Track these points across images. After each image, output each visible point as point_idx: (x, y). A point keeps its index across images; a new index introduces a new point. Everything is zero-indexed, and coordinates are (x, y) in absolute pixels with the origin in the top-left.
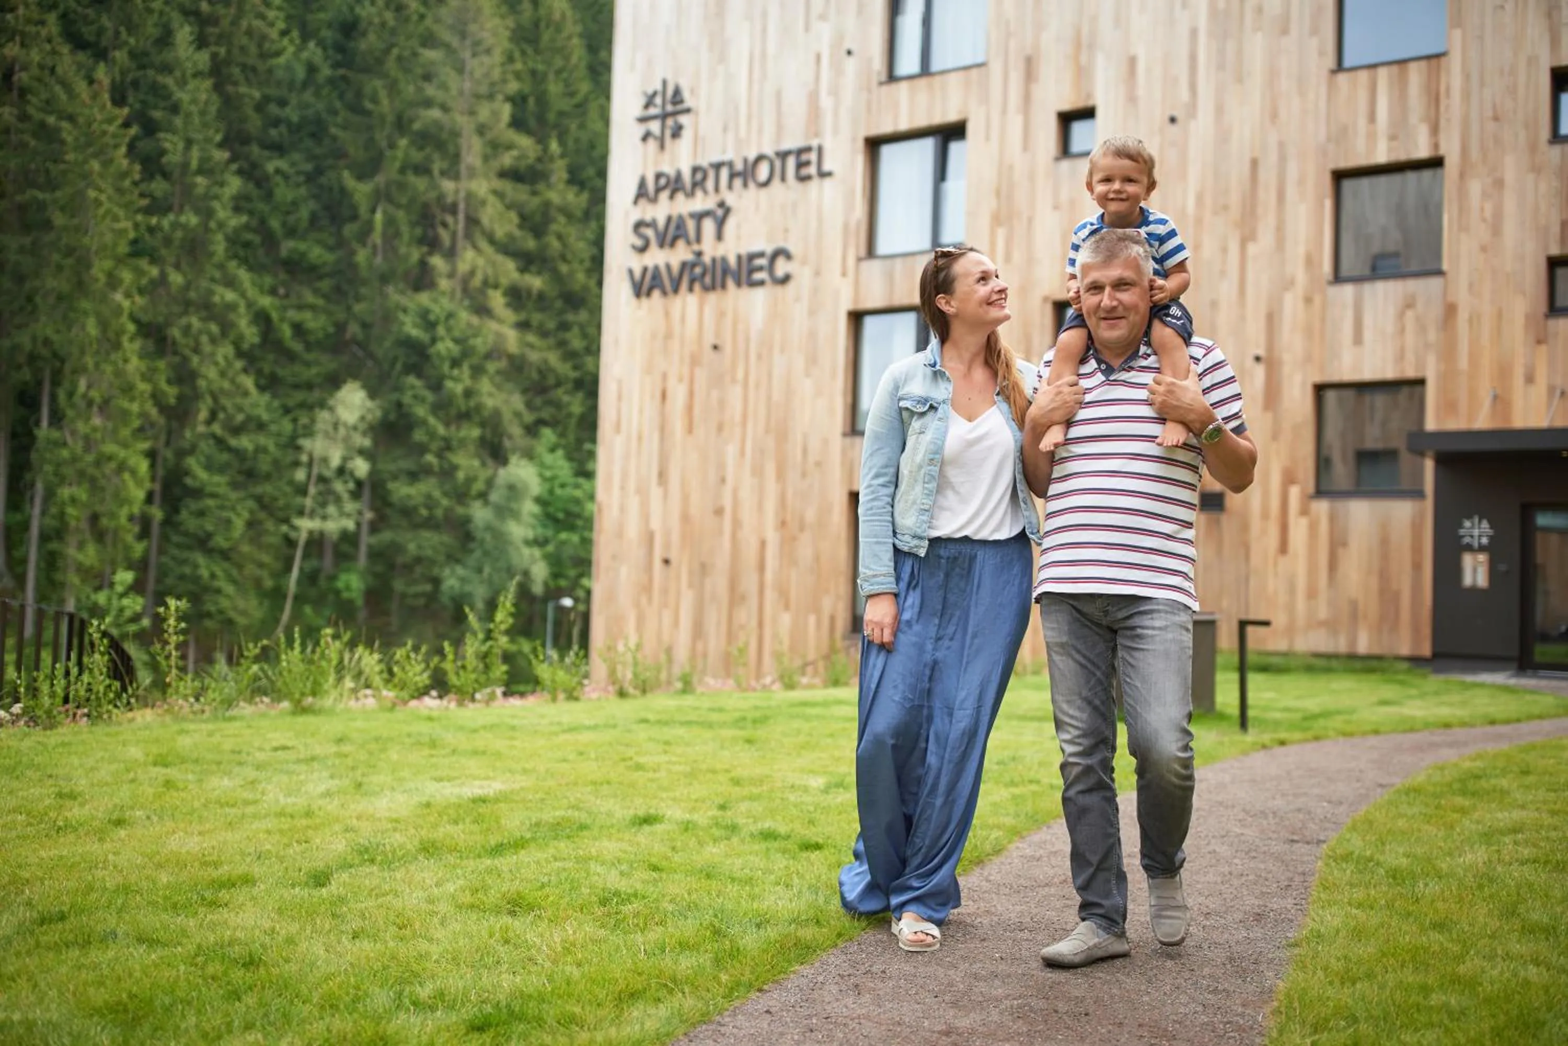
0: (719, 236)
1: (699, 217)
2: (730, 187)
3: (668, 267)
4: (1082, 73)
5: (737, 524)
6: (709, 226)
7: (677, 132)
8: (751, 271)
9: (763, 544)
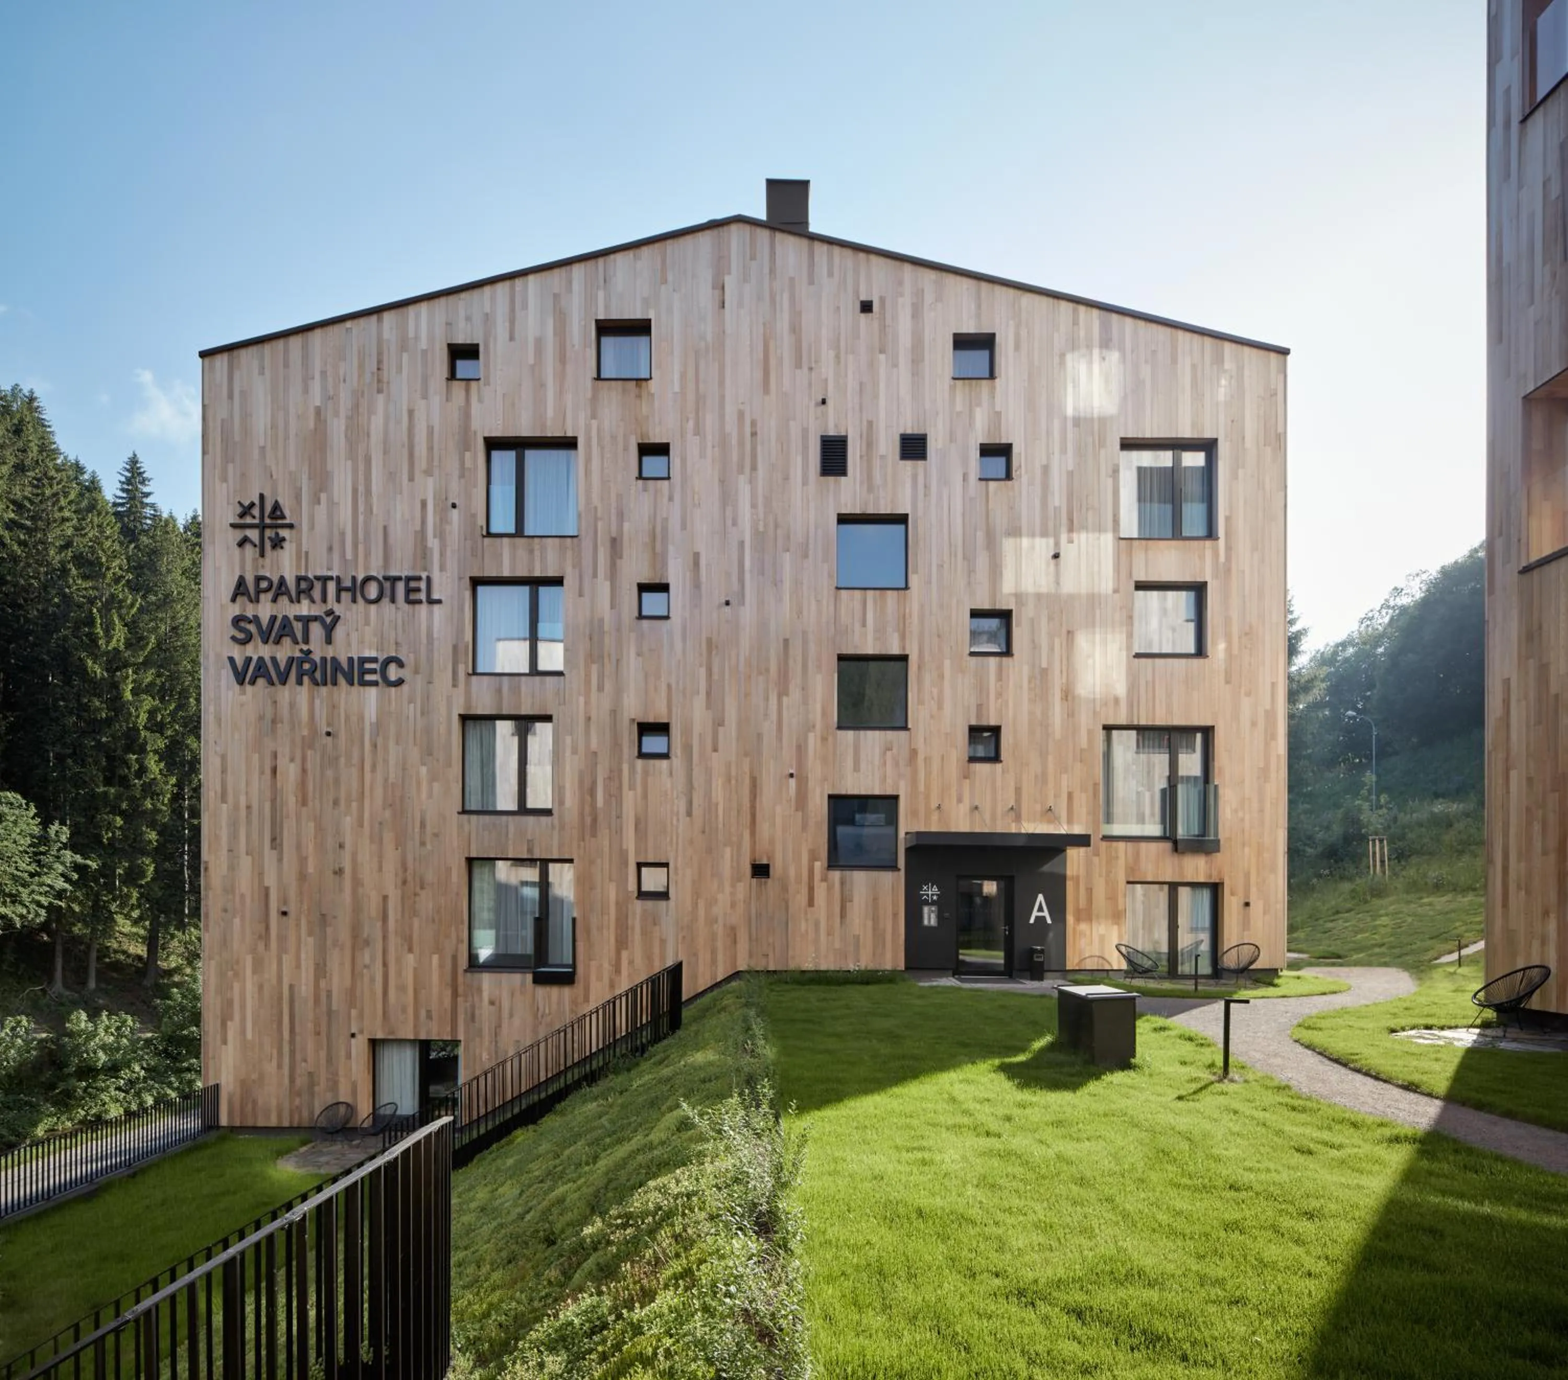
0: (329, 640)
1: (306, 621)
2: (338, 600)
3: (274, 659)
4: (658, 558)
5: (357, 883)
6: (316, 630)
7: (278, 543)
8: (363, 672)
9: (385, 898)
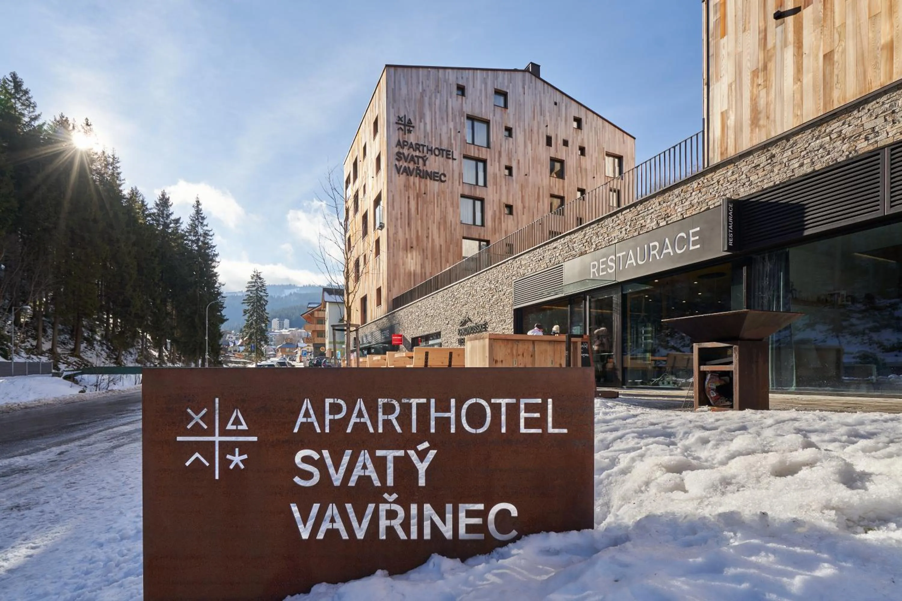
0: (425, 165)
1: (418, 157)
2: (427, 153)
3: (409, 168)
4: (510, 160)
5: (433, 240)
6: (421, 161)
7: (410, 131)
8: (435, 176)
9: (441, 246)
